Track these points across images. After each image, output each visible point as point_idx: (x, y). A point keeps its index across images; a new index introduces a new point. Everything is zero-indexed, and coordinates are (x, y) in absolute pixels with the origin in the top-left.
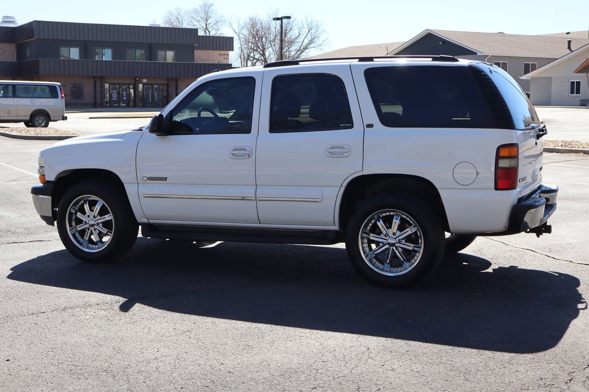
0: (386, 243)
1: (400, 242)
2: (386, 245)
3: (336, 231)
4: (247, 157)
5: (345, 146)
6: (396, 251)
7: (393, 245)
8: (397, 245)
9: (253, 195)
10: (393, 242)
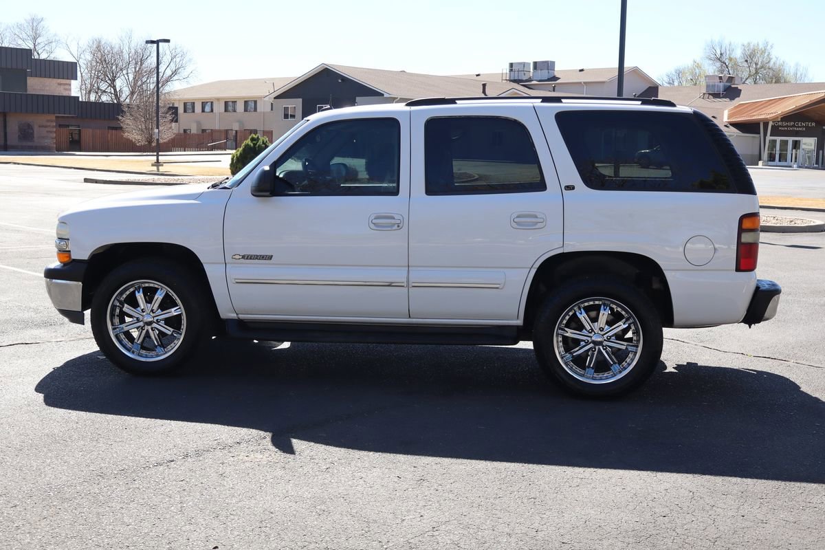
0: (590, 341)
1: (608, 340)
2: (590, 343)
3: (517, 327)
4: (396, 227)
5: (538, 215)
6: (604, 352)
7: (600, 343)
8: (605, 343)
9: (405, 280)
10: (599, 340)
